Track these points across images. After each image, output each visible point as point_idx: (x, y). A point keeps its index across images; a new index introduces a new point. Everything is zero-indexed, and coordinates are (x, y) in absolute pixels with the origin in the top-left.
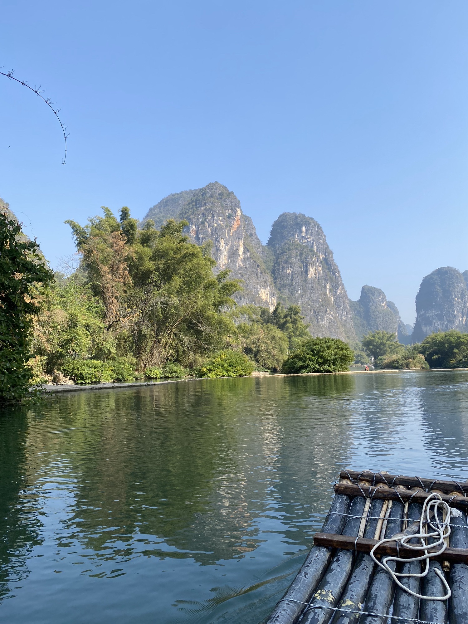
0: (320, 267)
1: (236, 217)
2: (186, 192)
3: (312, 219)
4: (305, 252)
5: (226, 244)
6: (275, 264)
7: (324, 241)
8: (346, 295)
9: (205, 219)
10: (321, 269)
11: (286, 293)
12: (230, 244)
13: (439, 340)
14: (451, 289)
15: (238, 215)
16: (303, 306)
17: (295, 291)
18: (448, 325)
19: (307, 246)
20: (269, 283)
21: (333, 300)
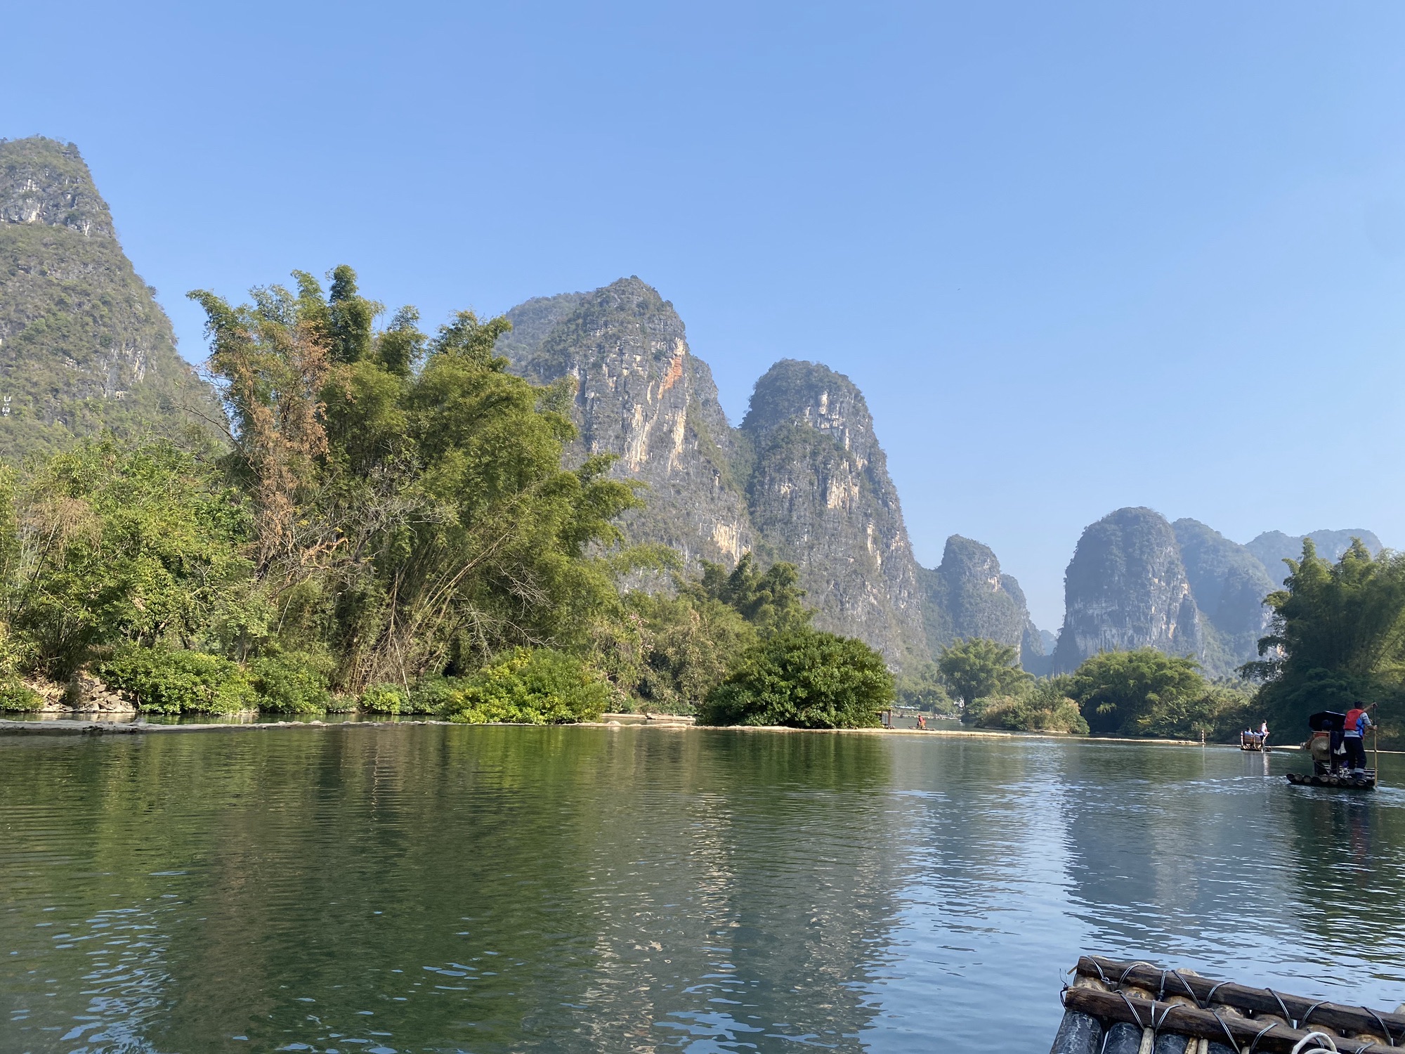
0: (856, 485)
1: (673, 359)
2: (567, 297)
3: (844, 377)
4: (824, 450)
5: (646, 418)
6: (754, 471)
7: (869, 428)
8: (910, 552)
9: (603, 358)
10: (856, 489)
11: (775, 539)
12: (655, 418)
13: (1115, 669)
14: (1145, 557)
15: (678, 354)
16: (811, 570)
17: (795, 534)
18: (1136, 639)
19: (829, 438)
20: (737, 513)
21: (879, 562)
